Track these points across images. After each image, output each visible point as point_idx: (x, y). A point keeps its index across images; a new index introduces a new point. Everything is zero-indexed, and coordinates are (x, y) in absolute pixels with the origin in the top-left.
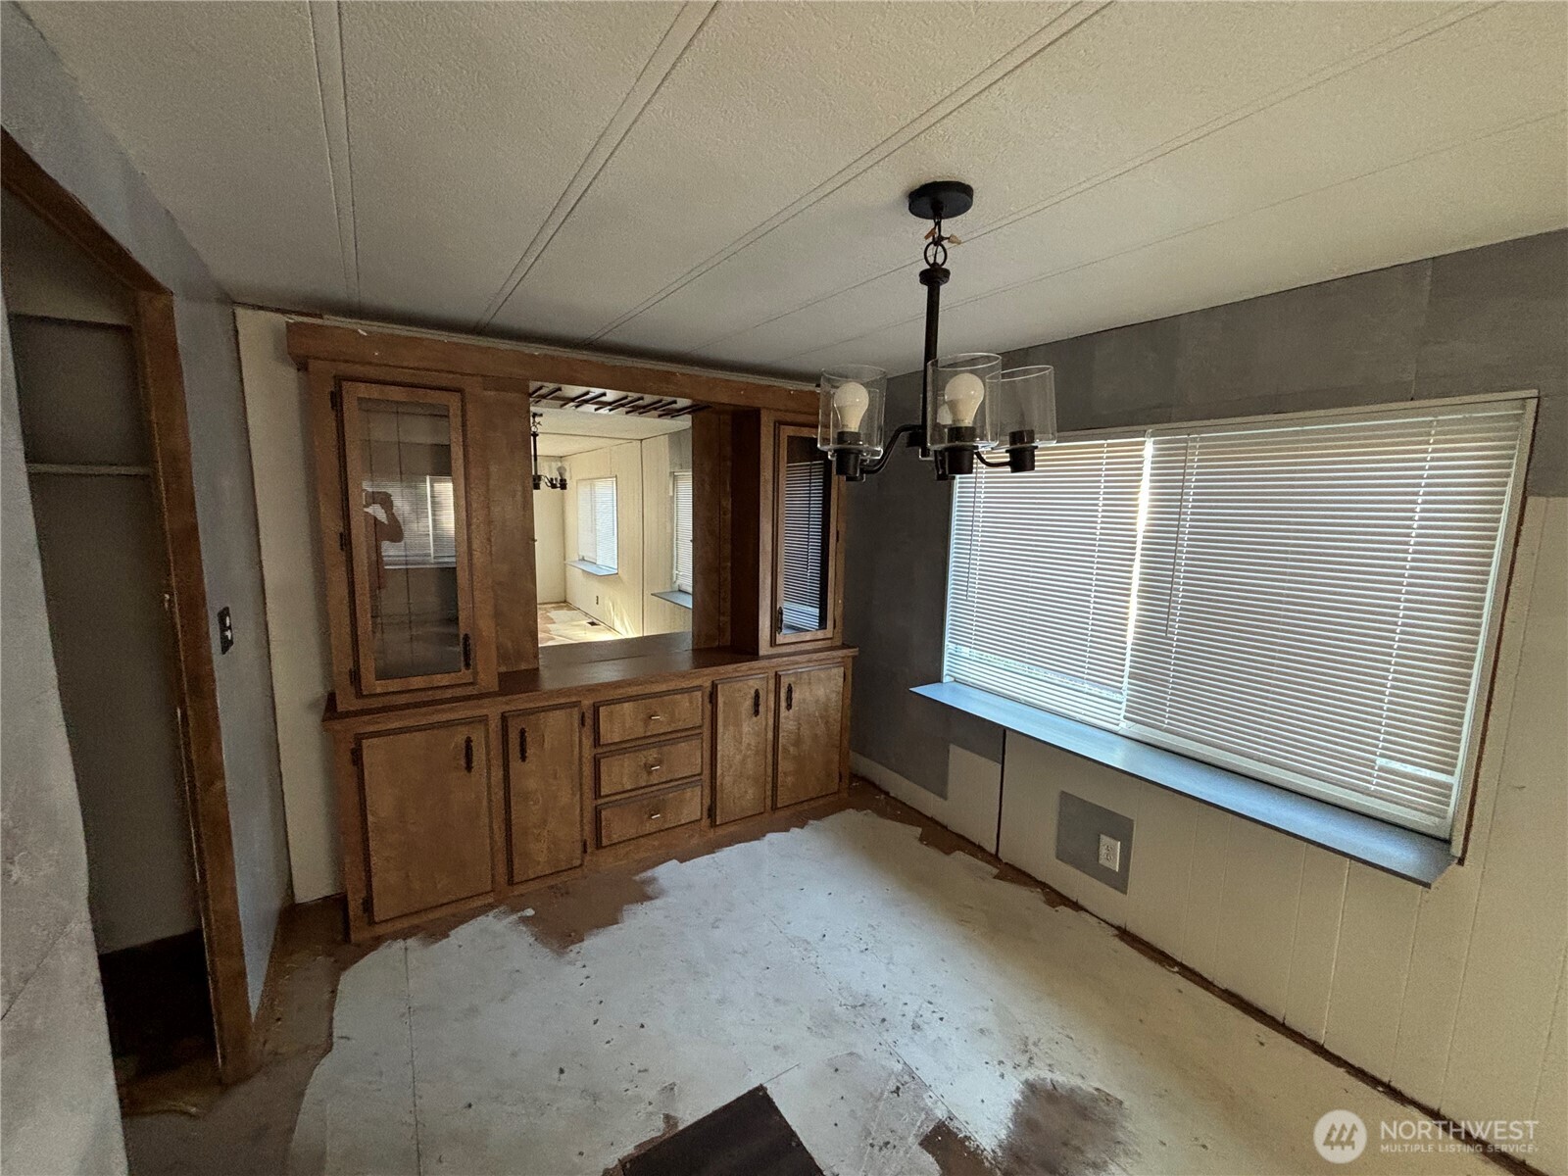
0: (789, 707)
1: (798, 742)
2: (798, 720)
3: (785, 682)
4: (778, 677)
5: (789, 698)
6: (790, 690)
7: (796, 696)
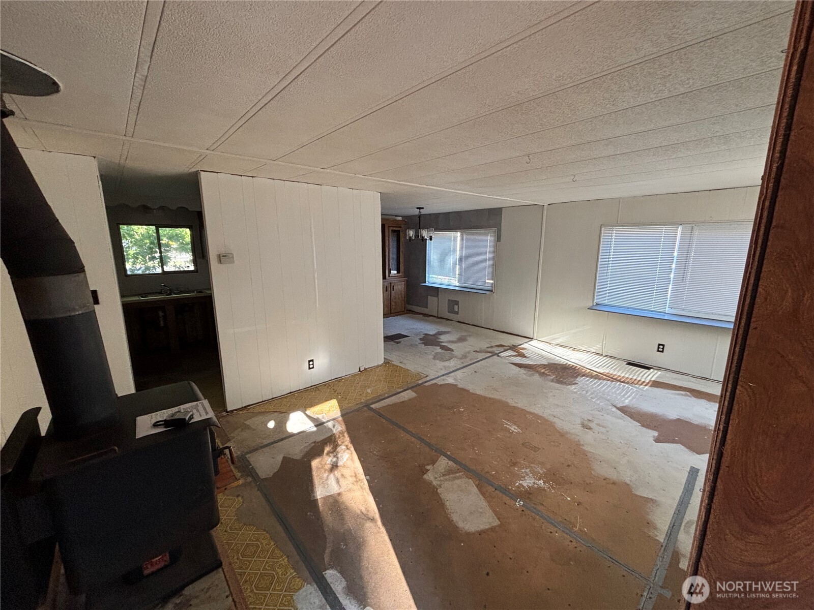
0: (393, 290)
1: (395, 298)
2: (395, 293)
3: (392, 284)
4: (390, 283)
5: (393, 288)
6: (393, 286)
7: (395, 288)
